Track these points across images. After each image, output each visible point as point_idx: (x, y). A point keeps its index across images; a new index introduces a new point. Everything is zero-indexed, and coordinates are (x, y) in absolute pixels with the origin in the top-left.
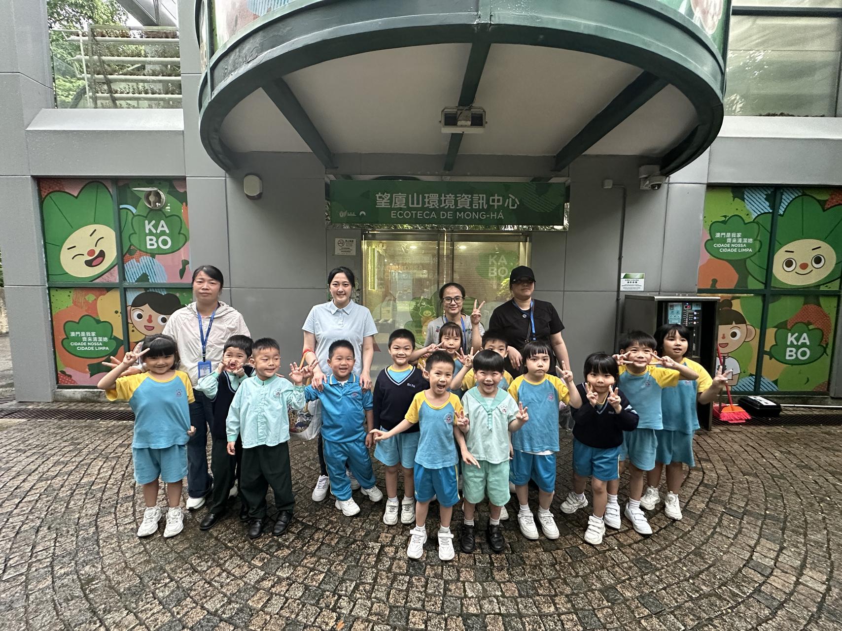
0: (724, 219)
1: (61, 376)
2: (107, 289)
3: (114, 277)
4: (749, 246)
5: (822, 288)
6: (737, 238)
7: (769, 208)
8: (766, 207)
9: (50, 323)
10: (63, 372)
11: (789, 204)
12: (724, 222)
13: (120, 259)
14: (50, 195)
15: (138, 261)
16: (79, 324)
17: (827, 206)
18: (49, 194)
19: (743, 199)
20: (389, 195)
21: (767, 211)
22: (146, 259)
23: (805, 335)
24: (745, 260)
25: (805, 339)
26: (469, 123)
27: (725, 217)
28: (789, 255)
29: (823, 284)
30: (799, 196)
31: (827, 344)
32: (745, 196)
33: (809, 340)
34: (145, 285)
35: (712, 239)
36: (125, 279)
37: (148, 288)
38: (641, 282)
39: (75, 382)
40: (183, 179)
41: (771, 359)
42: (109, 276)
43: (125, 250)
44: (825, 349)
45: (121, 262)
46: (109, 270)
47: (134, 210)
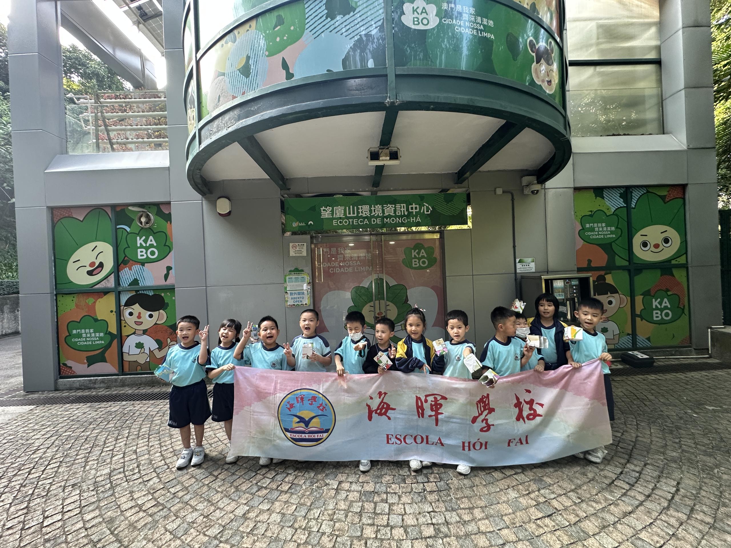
0: (590, 213)
1: (63, 368)
2: (105, 292)
3: (111, 283)
4: (612, 232)
5: (673, 262)
6: (602, 227)
7: (623, 204)
8: (621, 203)
9: (56, 323)
10: (65, 365)
11: (638, 199)
12: (591, 216)
13: (116, 268)
14: (61, 220)
15: (130, 269)
16: (79, 324)
17: (667, 200)
18: (59, 220)
19: (603, 198)
20: (331, 208)
21: (622, 206)
22: (136, 267)
23: (666, 300)
24: (611, 244)
25: (666, 303)
26: (388, 158)
27: (591, 211)
28: (645, 238)
29: (673, 259)
30: (645, 193)
31: (684, 306)
32: (604, 195)
33: (669, 303)
34: (136, 287)
35: (583, 229)
36: (119, 284)
37: (138, 291)
38: (533, 265)
39: (74, 372)
40: (169, 203)
41: (642, 320)
42: (107, 283)
43: (120, 261)
44: (683, 310)
45: (116, 271)
46: (106, 278)
47: (128, 229)
